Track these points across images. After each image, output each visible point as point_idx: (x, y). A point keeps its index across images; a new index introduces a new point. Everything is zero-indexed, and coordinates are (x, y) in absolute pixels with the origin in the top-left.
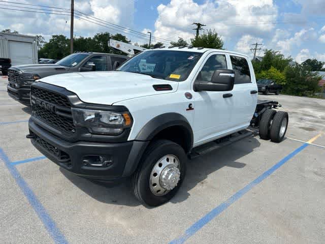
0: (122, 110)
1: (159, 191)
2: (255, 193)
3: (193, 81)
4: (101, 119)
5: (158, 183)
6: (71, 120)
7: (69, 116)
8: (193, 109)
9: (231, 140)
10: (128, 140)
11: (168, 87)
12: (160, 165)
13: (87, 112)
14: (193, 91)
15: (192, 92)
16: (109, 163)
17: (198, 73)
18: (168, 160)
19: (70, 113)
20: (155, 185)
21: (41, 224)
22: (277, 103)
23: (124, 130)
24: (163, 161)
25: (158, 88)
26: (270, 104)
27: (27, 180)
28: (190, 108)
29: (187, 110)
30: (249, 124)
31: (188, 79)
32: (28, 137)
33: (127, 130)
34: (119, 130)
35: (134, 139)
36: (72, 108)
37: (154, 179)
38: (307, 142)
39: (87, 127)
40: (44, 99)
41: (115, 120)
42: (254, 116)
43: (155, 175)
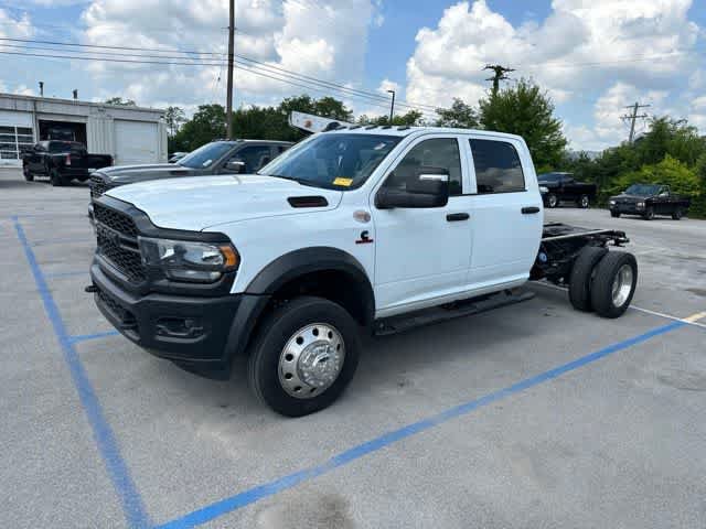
0: (219, 239)
1: (298, 388)
2: (501, 408)
3: (376, 190)
4: (186, 257)
5: (294, 373)
6: (138, 255)
7: (136, 250)
8: (371, 241)
9: (479, 305)
10: (232, 292)
11: (319, 202)
12: (300, 341)
13: (161, 242)
14: (373, 207)
15: (372, 210)
16: (198, 331)
17: (386, 175)
18: (316, 333)
19: (135, 245)
20: (289, 376)
21: (89, 431)
22: (623, 235)
23: (222, 273)
24: (306, 334)
25: (296, 202)
26: (603, 236)
27: (87, 366)
28: (365, 239)
29: (358, 242)
30: (528, 275)
31: (364, 186)
32: (89, 290)
33: (229, 274)
34: (215, 274)
35: (242, 291)
36: (139, 238)
37: (287, 366)
38: (684, 320)
39: (161, 269)
40: (113, 227)
41: (211, 258)
42: (538, 260)
43: (290, 357)
